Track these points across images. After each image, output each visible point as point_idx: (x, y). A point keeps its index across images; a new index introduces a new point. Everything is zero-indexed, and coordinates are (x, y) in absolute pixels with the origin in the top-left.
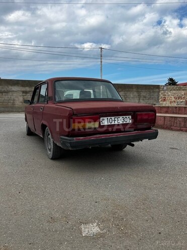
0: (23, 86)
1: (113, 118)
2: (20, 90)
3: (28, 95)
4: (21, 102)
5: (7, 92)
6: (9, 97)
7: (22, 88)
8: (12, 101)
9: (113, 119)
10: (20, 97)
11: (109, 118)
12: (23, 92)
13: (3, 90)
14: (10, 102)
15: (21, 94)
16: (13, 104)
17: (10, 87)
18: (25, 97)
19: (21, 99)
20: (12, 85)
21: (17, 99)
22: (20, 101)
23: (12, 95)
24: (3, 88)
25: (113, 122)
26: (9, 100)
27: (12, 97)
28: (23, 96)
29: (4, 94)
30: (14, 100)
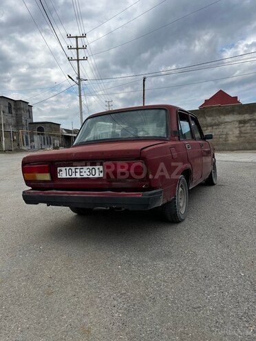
0: (240, 113)
1: (73, 168)
2: (235, 119)
3: (247, 125)
4: (236, 137)
5: (218, 125)
6: (221, 130)
7: (238, 116)
8: (224, 136)
9: (73, 170)
10: (235, 130)
11: (68, 168)
12: (240, 122)
13: (214, 122)
14: (222, 138)
15: (237, 125)
16: (226, 139)
17: (223, 117)
18: (243, 129)
19: (237, 132)
20: (225, 115)
21: (231, 133)
22: (234, 135)
23: (225, 128)
24: (214, 120)
25: (74, 174)
26: (221, 135)
27: (225, 131)
28: (240, 127)
29: (214, 127)
30: (227, 134)
